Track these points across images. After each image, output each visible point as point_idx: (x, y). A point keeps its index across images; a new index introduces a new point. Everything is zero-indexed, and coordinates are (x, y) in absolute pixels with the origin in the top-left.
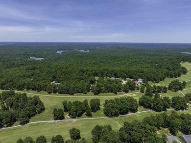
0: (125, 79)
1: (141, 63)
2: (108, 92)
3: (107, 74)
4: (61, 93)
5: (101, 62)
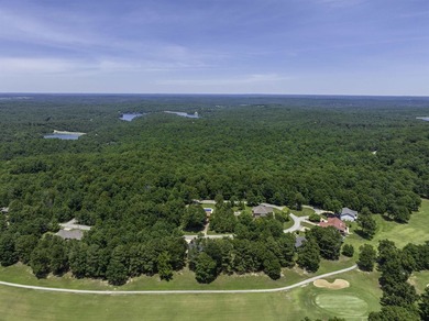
0: (299, 209)
1: (330, 148)
2: (248, 269)
3: (242, 191)
4: (80, 275)
5: (227, 144)
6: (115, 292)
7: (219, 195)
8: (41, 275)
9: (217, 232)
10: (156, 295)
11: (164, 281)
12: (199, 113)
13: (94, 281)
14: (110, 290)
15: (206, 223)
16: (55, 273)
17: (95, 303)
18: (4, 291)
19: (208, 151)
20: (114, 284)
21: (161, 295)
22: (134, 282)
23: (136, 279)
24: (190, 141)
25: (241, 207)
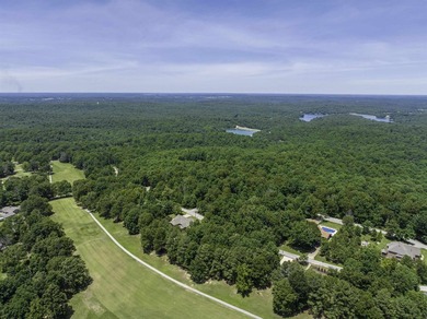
6: (191, 288)
7: (349, 216)
8: (147, 250)
9: (328, 260)
10: (224, 307)
11: (240, 295)
12: (391, 117)
13: (181, 270)
14: (189, 285)
15: (318, 245)
16: (158, 253)
17: (170, 291)
18: (119, 255)
19: (377, 162)
20: (194, 280)
21: (228, 309)
22: (211, 285)
23: (215, 282)
24: (362, 148)
25: (375, 238)
